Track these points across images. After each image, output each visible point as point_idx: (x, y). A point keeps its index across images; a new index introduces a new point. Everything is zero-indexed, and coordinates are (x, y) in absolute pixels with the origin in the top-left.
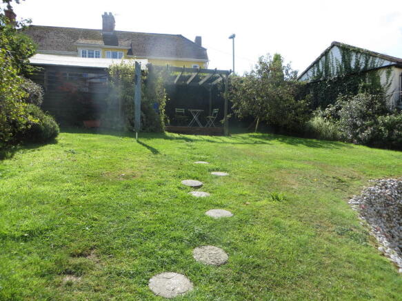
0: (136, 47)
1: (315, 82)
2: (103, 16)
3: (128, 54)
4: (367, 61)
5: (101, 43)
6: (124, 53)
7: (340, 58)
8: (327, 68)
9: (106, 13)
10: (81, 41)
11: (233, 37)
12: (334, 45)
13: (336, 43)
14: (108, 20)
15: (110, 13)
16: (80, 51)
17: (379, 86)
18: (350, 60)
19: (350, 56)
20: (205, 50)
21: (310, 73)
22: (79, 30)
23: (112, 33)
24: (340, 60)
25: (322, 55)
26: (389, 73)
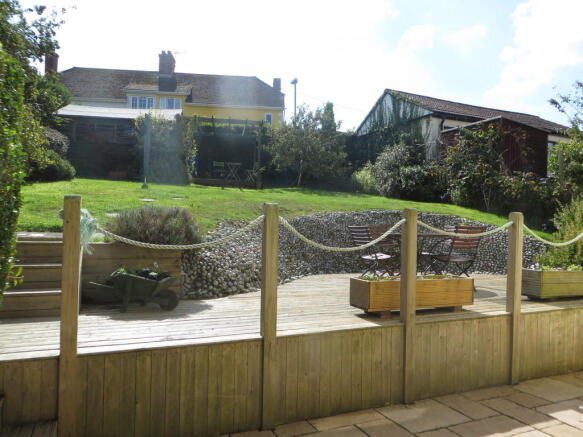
0: (197, 93)
1: (371, 133)
2: (160, 56)
3: (187, 101)
4: (412, 111)
5: (155, 88)
6: (181, 101)
7: (391, 107)
8: (381, 118)
9: (163, 52)
10: (133, 86)
11: (295, 82)
12: (387, 92)
13: (389, 90)
14: (167, 60)
15: (169, 52)
16: (130, 98)
17: (421, 136)
18: (399, 109)
19: (399, 104)
20: (283, 95)
21: (368, 123)
22: (131, 72)
23: (170, 76)
24: (392, 109)
25: (377, 104)
26: (428, 123)
